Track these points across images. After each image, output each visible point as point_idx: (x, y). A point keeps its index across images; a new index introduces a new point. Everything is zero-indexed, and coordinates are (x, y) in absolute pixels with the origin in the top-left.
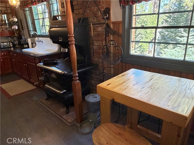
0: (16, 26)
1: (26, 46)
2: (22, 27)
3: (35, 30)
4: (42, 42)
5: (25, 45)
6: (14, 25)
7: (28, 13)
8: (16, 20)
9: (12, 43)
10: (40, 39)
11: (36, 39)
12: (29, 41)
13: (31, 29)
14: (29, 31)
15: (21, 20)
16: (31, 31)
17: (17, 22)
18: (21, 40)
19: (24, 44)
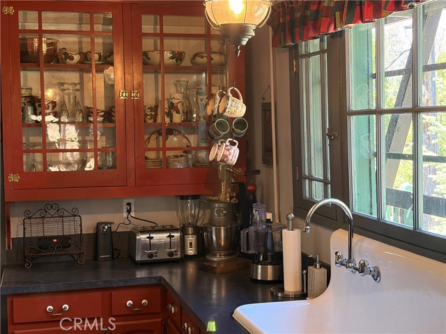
0: (233, 144)
1: (264, 272)
2: (268, 150)
3: (339, 183)
4: (376, 276)
5: (264, 264)
6: (225, 138)
7: (313, 69)
8: (237, 108)
9: (199, 231)
10: (367, 248)
11: (338, 240)
12: (291, 244)
13: (316, 165)
14: (299, 178)
15: (266, 108)
16: (311, 179)
17: (240, 123)
18: (243, 233)
19: (254, 259)
